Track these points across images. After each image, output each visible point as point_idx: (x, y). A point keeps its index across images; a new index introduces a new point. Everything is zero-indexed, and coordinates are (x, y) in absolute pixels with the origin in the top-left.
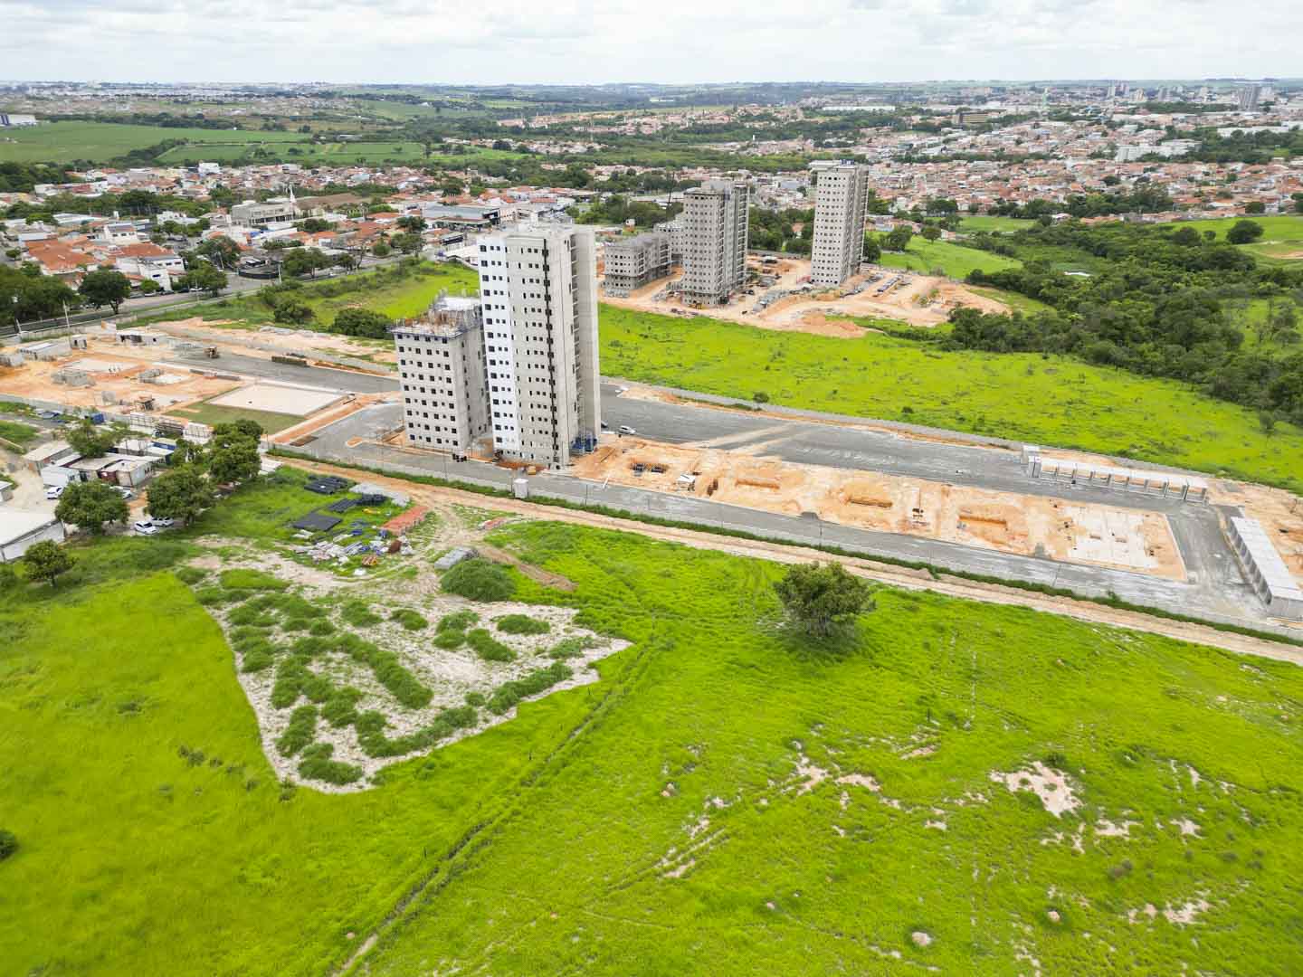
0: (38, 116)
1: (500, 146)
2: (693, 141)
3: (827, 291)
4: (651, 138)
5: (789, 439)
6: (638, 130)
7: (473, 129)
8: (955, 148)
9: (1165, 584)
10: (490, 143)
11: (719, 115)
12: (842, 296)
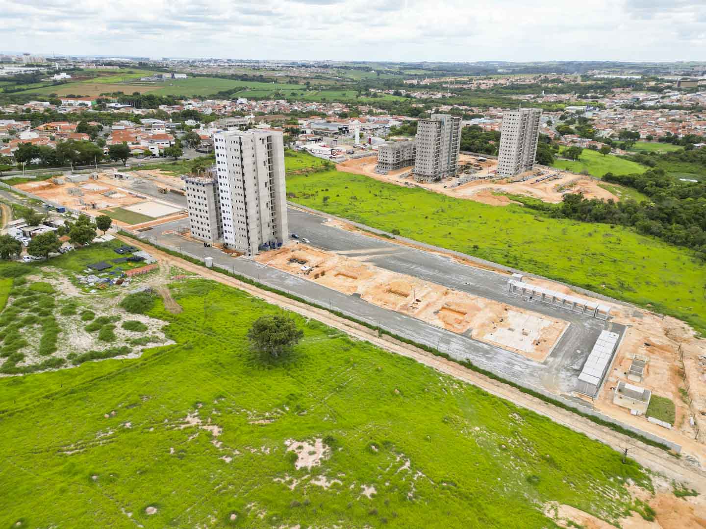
0: (188, 75)
1: (397, 94)
2: (507, 93)
3: (502, 179)
4: (484, 91)
5: (389, 255)
6: (479, 87)
7: (388, 85)
8: (666, 102)
9: (528, 362)
10: (392, 92)
11: (529, 79)
12: (512, 182)
